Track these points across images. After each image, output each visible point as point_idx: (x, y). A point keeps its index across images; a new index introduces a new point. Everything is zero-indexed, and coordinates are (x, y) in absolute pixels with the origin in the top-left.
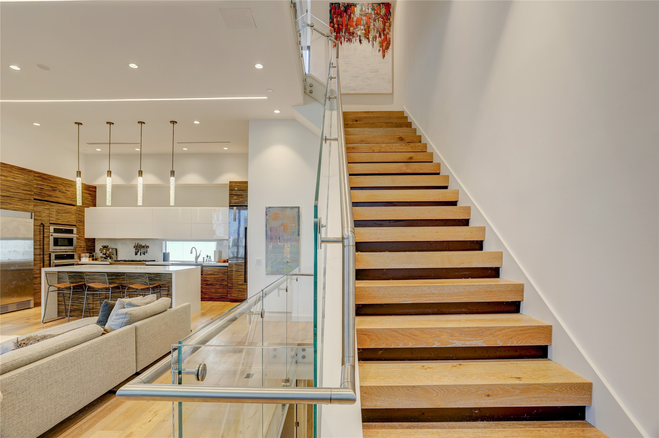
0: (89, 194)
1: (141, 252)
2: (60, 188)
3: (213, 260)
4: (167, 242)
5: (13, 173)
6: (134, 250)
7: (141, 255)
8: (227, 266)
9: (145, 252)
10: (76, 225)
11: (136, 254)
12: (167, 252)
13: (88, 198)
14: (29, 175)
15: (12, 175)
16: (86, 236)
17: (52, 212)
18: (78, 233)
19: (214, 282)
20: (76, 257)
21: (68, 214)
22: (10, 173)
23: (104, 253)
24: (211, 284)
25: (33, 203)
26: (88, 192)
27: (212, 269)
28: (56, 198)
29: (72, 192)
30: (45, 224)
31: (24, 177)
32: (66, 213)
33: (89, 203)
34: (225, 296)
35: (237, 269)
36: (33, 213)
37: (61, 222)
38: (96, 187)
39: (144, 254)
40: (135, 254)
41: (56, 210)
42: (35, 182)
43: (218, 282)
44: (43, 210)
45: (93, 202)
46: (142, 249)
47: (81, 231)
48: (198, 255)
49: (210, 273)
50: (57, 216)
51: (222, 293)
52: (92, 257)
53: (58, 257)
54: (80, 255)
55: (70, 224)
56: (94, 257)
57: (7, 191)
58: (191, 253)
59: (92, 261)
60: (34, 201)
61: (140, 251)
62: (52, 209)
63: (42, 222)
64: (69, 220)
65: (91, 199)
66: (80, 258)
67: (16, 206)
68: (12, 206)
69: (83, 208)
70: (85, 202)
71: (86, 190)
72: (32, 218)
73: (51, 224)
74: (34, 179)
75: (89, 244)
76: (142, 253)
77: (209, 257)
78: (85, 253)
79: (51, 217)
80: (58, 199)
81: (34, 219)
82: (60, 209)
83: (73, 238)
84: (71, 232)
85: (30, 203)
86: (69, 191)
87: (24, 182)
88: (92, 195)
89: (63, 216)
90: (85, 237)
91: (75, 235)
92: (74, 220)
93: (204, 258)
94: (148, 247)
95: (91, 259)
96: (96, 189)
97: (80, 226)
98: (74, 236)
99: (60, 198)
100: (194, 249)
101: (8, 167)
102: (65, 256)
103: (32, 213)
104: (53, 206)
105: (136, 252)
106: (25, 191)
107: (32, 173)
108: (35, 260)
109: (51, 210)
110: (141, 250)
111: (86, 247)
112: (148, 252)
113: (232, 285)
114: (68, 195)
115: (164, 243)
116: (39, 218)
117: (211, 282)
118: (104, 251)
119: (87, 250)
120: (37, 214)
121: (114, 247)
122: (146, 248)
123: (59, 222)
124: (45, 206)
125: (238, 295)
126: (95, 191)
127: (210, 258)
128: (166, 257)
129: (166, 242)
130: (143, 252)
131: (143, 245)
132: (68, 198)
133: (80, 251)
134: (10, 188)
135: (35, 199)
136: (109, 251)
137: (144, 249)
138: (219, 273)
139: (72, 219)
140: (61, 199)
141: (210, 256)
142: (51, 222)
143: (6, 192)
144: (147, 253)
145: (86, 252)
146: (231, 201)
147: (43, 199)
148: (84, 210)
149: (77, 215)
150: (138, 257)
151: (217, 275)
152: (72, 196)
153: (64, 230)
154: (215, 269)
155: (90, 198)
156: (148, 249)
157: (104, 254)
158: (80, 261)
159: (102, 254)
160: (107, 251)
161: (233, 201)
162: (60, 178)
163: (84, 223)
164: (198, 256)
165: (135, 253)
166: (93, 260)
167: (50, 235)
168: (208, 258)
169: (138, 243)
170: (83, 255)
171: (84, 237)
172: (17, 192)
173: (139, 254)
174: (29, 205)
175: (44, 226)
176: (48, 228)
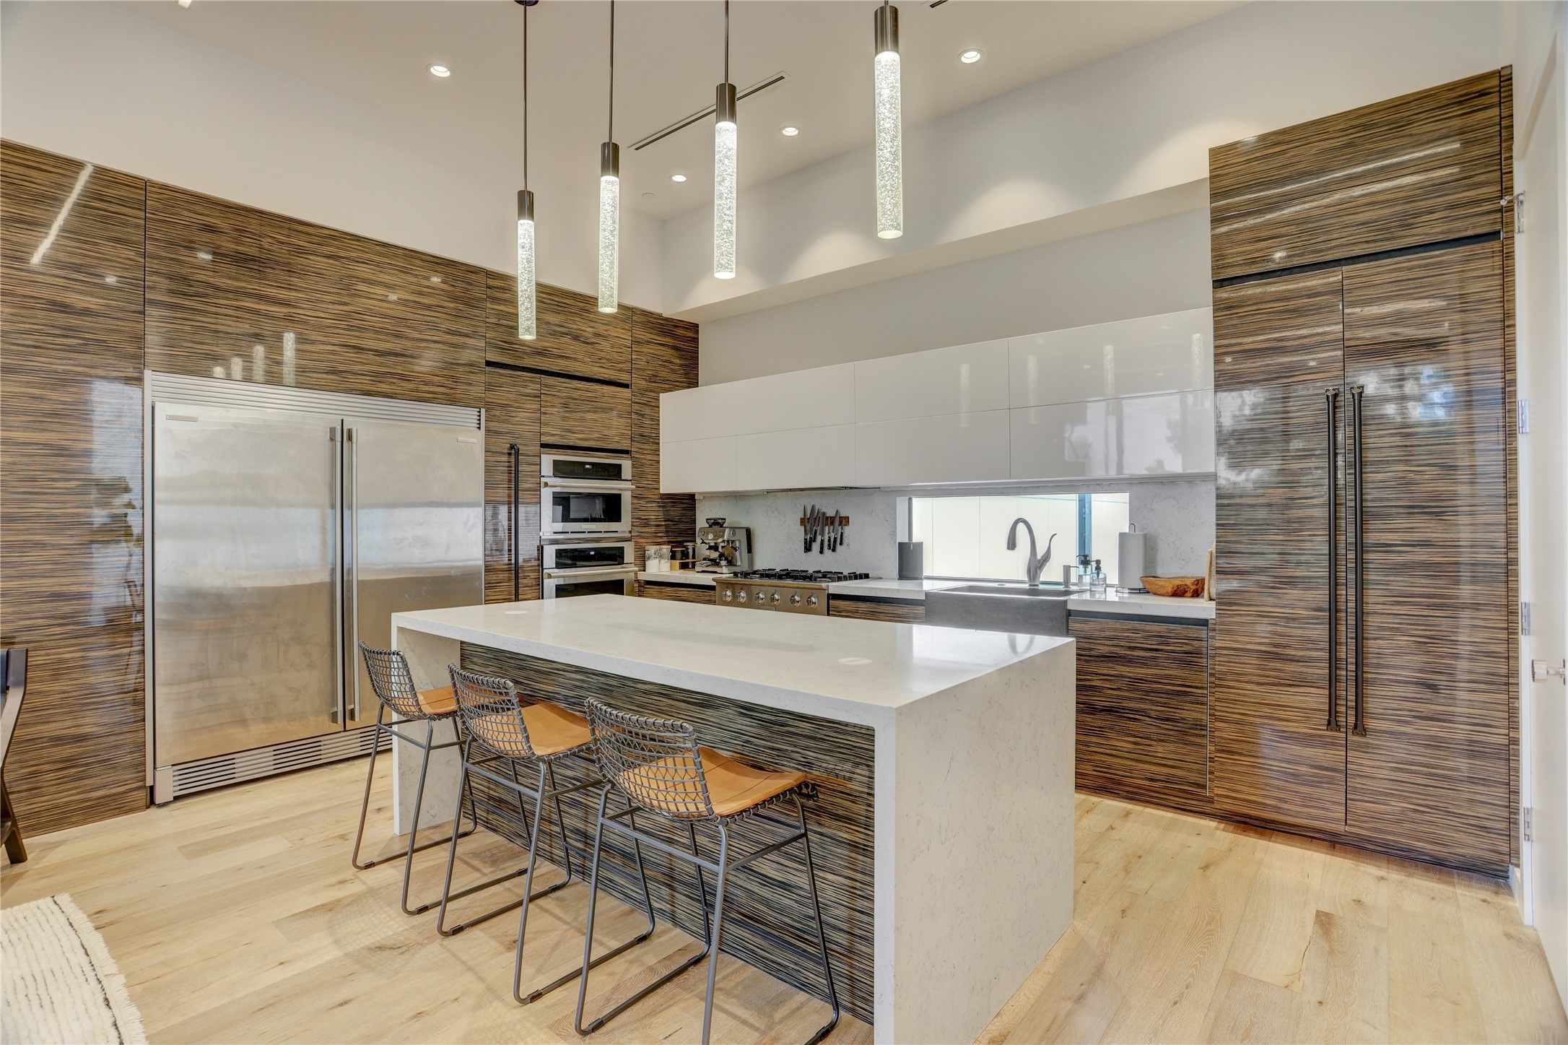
0: (675, 348)
1: (822, 541)
2: (576, 327)
3: (1113, 578)
4: (915, 500)
5: (416, 276)
6: (799, 534)
7: (821, 552)
8: (1204, 623)
9: (835, 538)
10: (629, 449)
11: (808, 549)
12: (914, 540)
13: (671, 362)
14: (471, 284)
15: (412, 283)
16: (665, 488)
17: (547, 406)
18: (638, 476)
19: (1129, 699)
20: (629, 555)
21: (604, 415)
22: (403, 276)
23: (712, 544)
24: (1109, 710)
25: (482, 378)
26: (669, 341)
27: (1116, 630)
28: (561, 362)
29: (616, 340)
30: (521, 447)
31: (451, 289)
32: (595, 412)
33: (673, 377)
34: (1190, 784)
35: (1276, 646)
36: (483, 411)
37: (578, 439)
38: (697, 326)
39: (834, 550)
40: (805, 548)
41: (562, 401)
42: (489, 305)
43: (1153, 702)
44: (516, 401)
45: (686, 374)
46: (827, 528)
47: (648, 471)
48: (1040, 553)
49: (1104, 650)
50: (564, 418)
51: (1171, 763)
52: (682, 559)
53: (569, 558)
54: (644, 551)
55: (609, 447)
56: (688, 558)
57: (391, 334)
58: (1012, 544)
59: (682, 571)
60: (488, 369)
61: (819, 538)
62: (549, 398)
63: (512, 441)
64: (606, 432)
65: (681, 365)
66: (642, 560)
67: (426, 388)
68: (411, 386)
69: (654, 395)
70: (662, 374)
71: (666, 336)
72: (479, 428)
73: (543, 446)
74: (489, 297)
75: (676, 512)
76: (826, 543)
77: (1094, 565)
78: (659, 544)
79: (545, 424)
80: (568, 363)
81: (488, 431)
82: (575, 396)
83: (620, 495)
84: (613, 472)
85: (473, 377)
86: (605, 337)
87: (452, 305)
88: (683, 350)
89: (584, 420)
90: (662, 491)
91: (628, 485)
92: (623, 434)
93: (1067, 570)
94: (844, 521)
95: (677, 562)
96: (697, 332)
97: (644, 454)
98: (623, 488)
99: (575, 359)
100: (1021, 527)
101: (397, 256)
102: (592, 553)
103: (480, 412)
104: (552, 386)
105: (806, 539)
106: (458, 337)
107: (481, 278)
108: (488, 569)
109: (546, 401)
110: (822, 534)
111: (663, 523)
112: (845, 540)
113: (1242, 731)
114: (602, 351)
115: (901, 503)
116: (504, 427)
117: (1111, 696)
118: (711, 536)
119: (667, 532)
120: (498, 413)
121: (745, 523)
122: (840, 524)
123: (572, 440)
124: (525, 387)
125: (1280, 799)
126: (696, 340)
127: (1098, 568)
128: (908, 561)
129: (910, 500)
130: (829, 541)
131: (831, 513)
132: (603, 361)
133: (644, 538)
134: (405, 326)
135: (489, 363)
136: (723, 536)
137: (832, 527)
138: (1154, 654)
139: (614, 429)
140: (578, 364)
141: (1098, 562)
142: (545, 439)
143: (389, 338)
144: (841, 544)
145: (665, 539)
146: (1222, 257)
147: (517, 363)
148: (658, 400)
149: (634, 416)
150: (814, 562)
151: (1142, 662)
152: (615, 355)
153: (587, 466)
154: (1135, 631)
155: (678, 361)
156: (846, 528)
157: (710, 548)
158: (644, 570)
159: (707, 546)
160: (716, 537)
161: (1237, 253)
162: (575, 294)
163: (659, 444)
164: (1039, 557)
165: (805, 543)
166: (684, 566)
167: (542, 485)
168: (1089, 570)
169: (813, 507)
170: (652, 550)
171: (659, 489)
172: (429, 338)
173: (816, 546)
174: (470, 384)
175: (517, 454)
176: (536, 460)
